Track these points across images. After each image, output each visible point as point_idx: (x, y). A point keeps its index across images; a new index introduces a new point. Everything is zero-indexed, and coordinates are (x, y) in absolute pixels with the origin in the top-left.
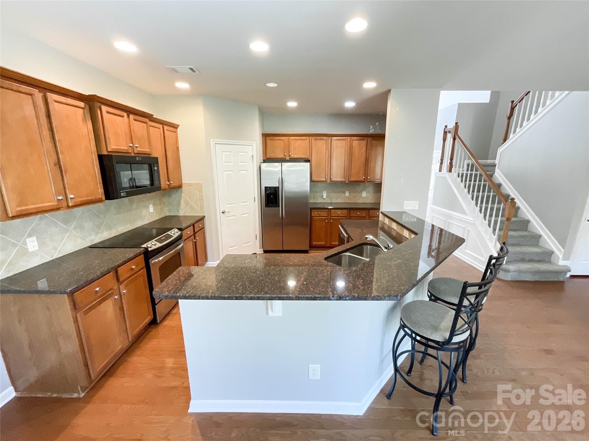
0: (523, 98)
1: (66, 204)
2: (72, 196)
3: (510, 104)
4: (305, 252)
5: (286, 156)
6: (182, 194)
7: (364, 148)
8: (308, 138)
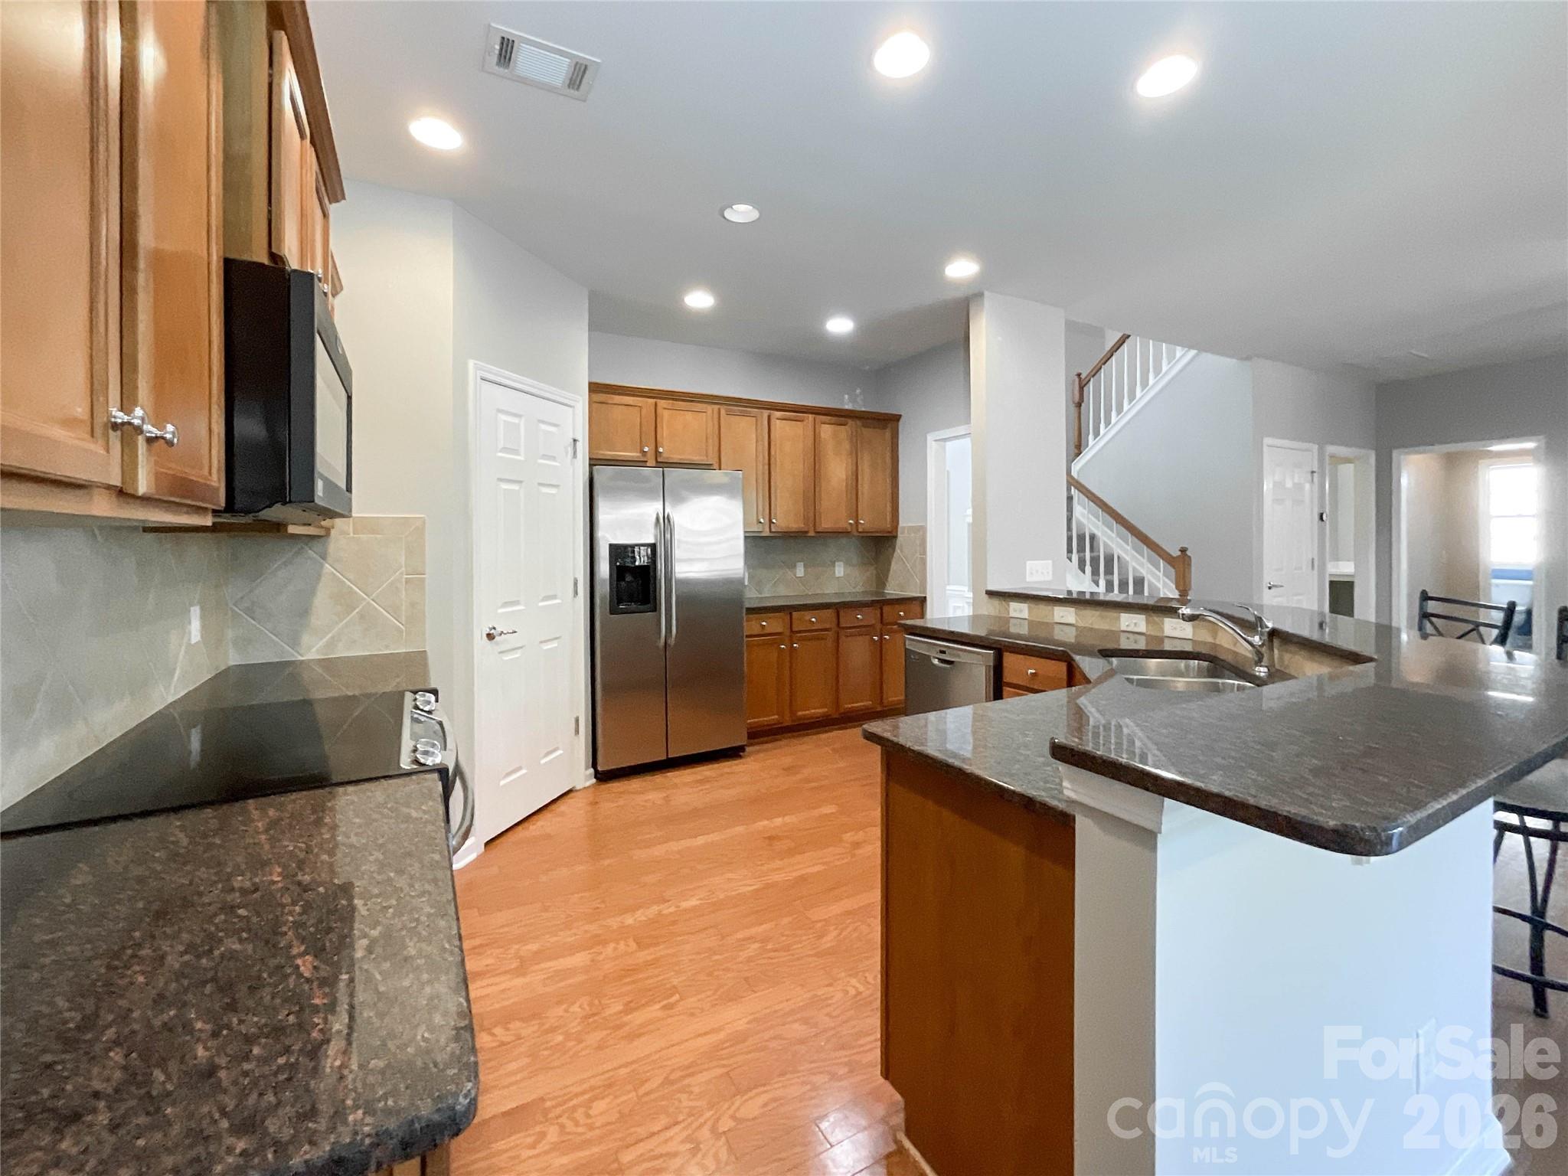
0: (1100, 368)
3: (1077, 380)
4: (733, 753)
5: (649, 455)
6: (322, 566)
7: (846, 445)
8: (709, 408)
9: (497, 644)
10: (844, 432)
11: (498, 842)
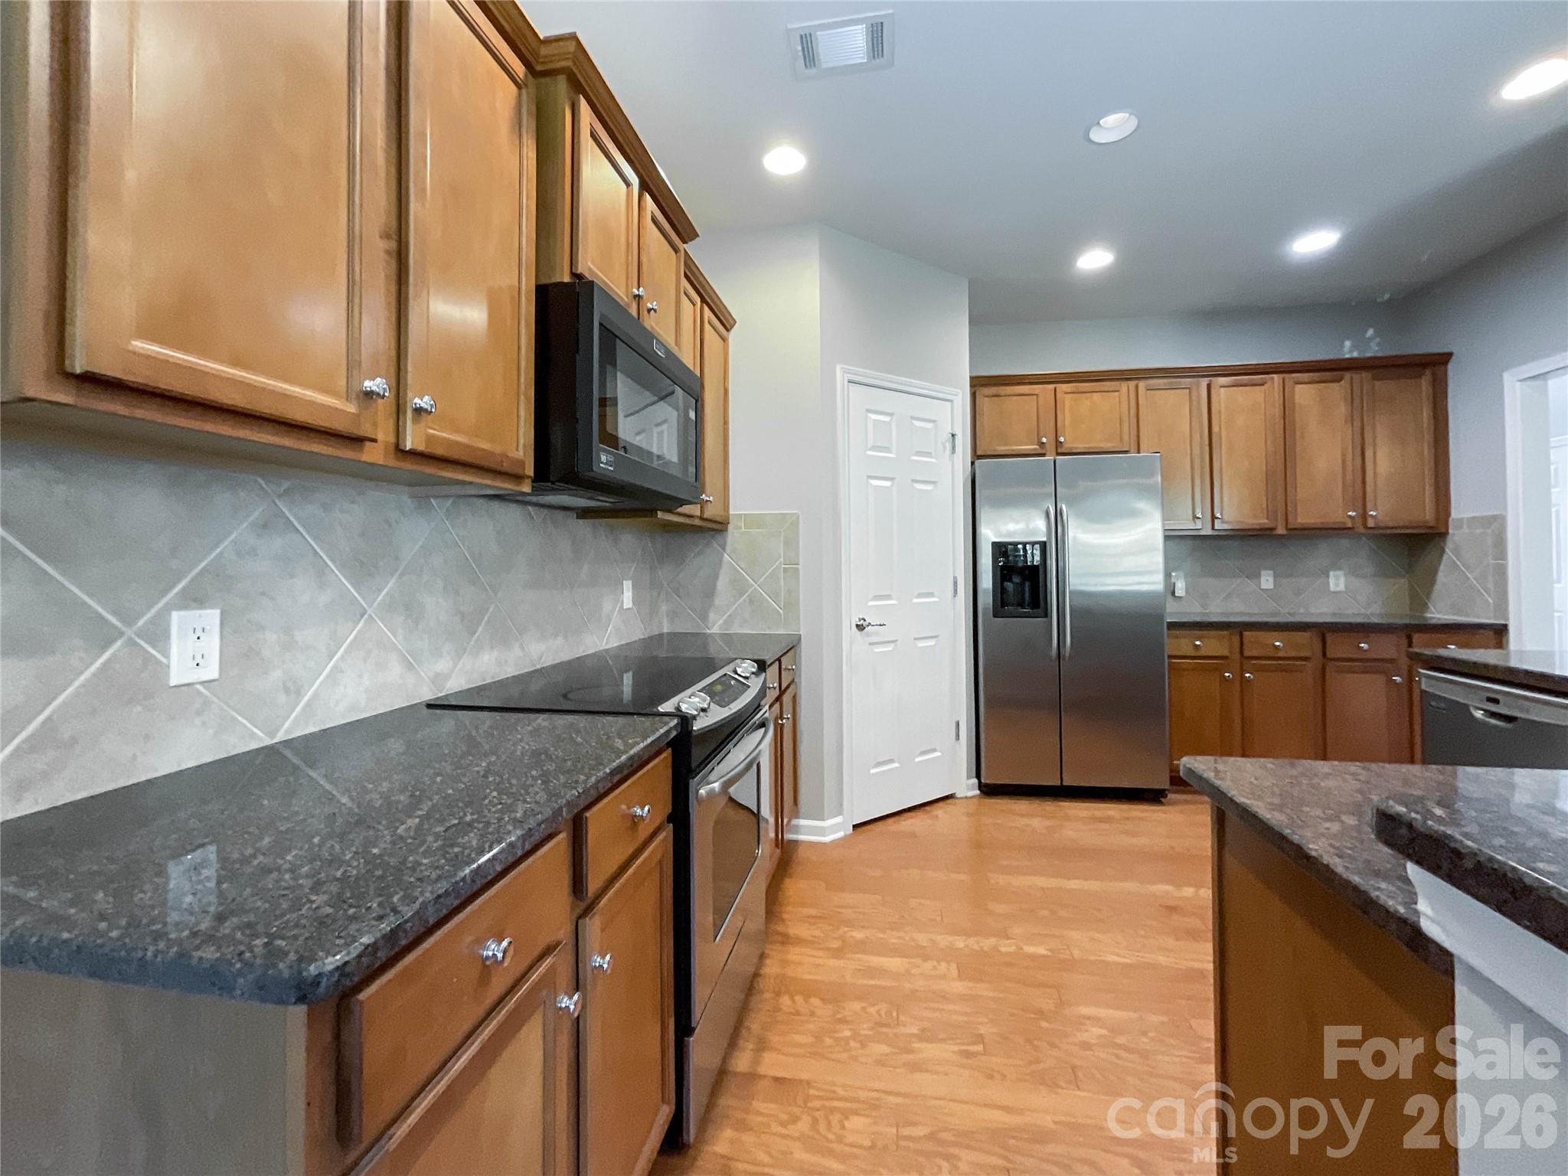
1: (392, 439)
2: (425, 402)
4: (1152, 796)
5: (1048, 446)
6: (723, 555)
7: (1342, 409)
8: (1124, 386)
9: (868, 635)
10: (1337, 391)
11: (869, 827)
